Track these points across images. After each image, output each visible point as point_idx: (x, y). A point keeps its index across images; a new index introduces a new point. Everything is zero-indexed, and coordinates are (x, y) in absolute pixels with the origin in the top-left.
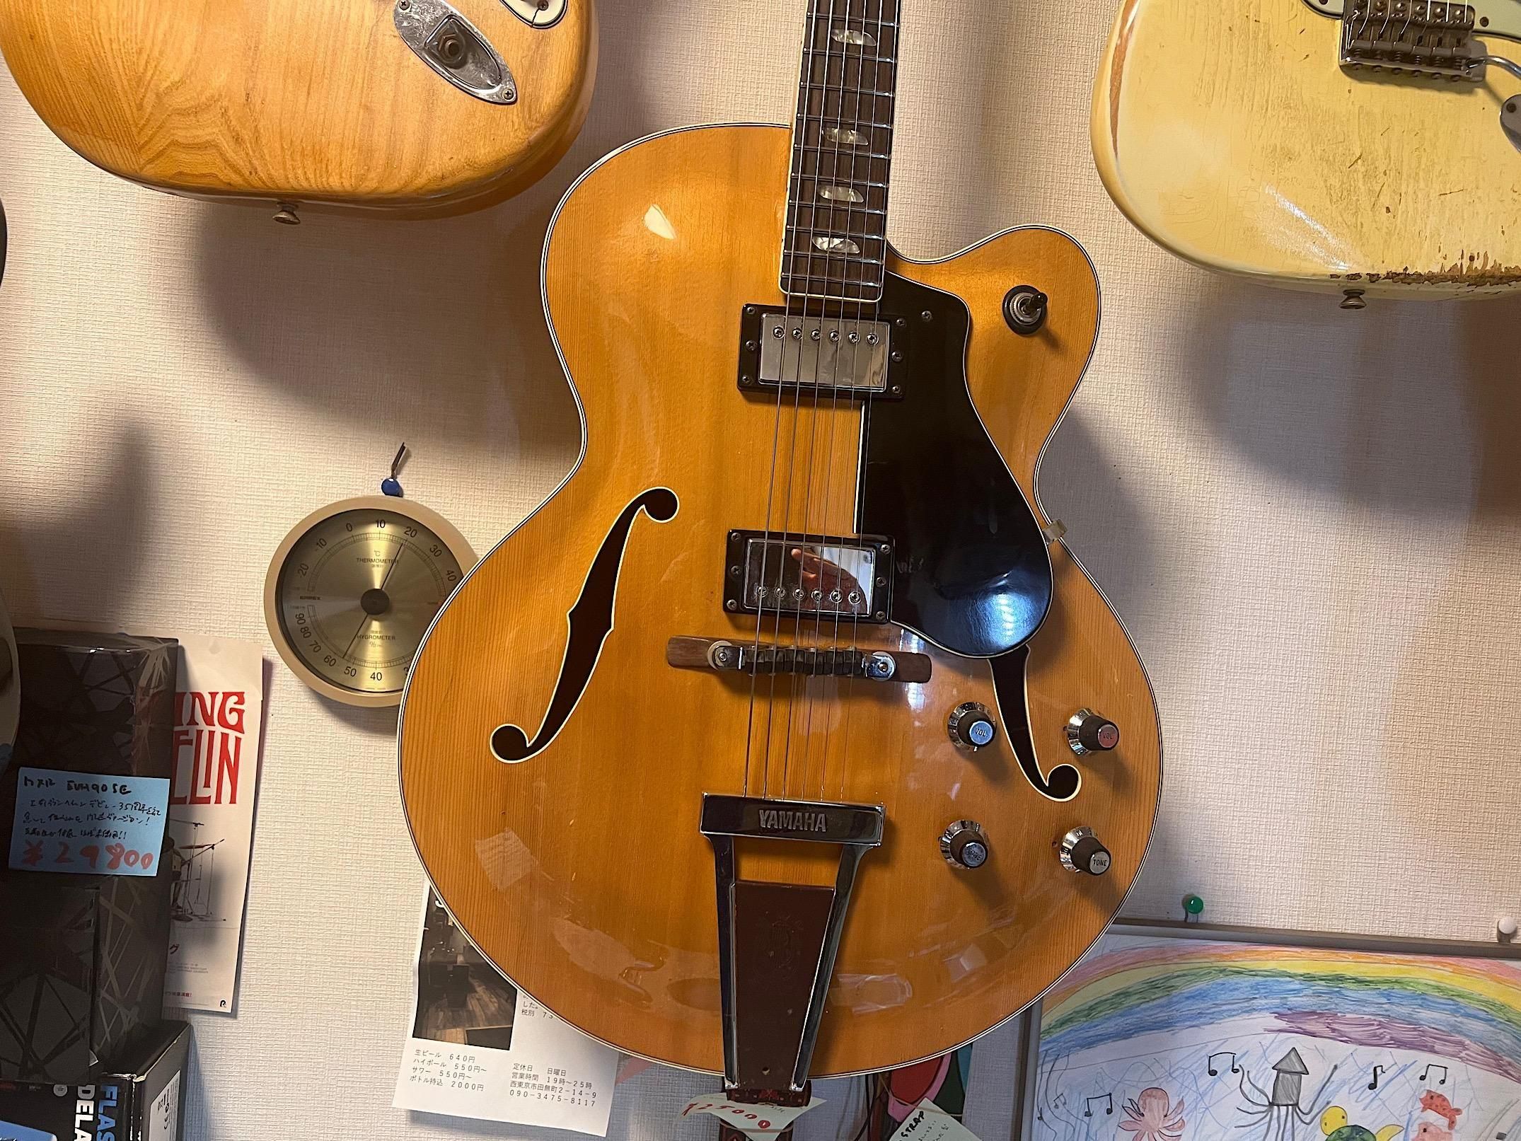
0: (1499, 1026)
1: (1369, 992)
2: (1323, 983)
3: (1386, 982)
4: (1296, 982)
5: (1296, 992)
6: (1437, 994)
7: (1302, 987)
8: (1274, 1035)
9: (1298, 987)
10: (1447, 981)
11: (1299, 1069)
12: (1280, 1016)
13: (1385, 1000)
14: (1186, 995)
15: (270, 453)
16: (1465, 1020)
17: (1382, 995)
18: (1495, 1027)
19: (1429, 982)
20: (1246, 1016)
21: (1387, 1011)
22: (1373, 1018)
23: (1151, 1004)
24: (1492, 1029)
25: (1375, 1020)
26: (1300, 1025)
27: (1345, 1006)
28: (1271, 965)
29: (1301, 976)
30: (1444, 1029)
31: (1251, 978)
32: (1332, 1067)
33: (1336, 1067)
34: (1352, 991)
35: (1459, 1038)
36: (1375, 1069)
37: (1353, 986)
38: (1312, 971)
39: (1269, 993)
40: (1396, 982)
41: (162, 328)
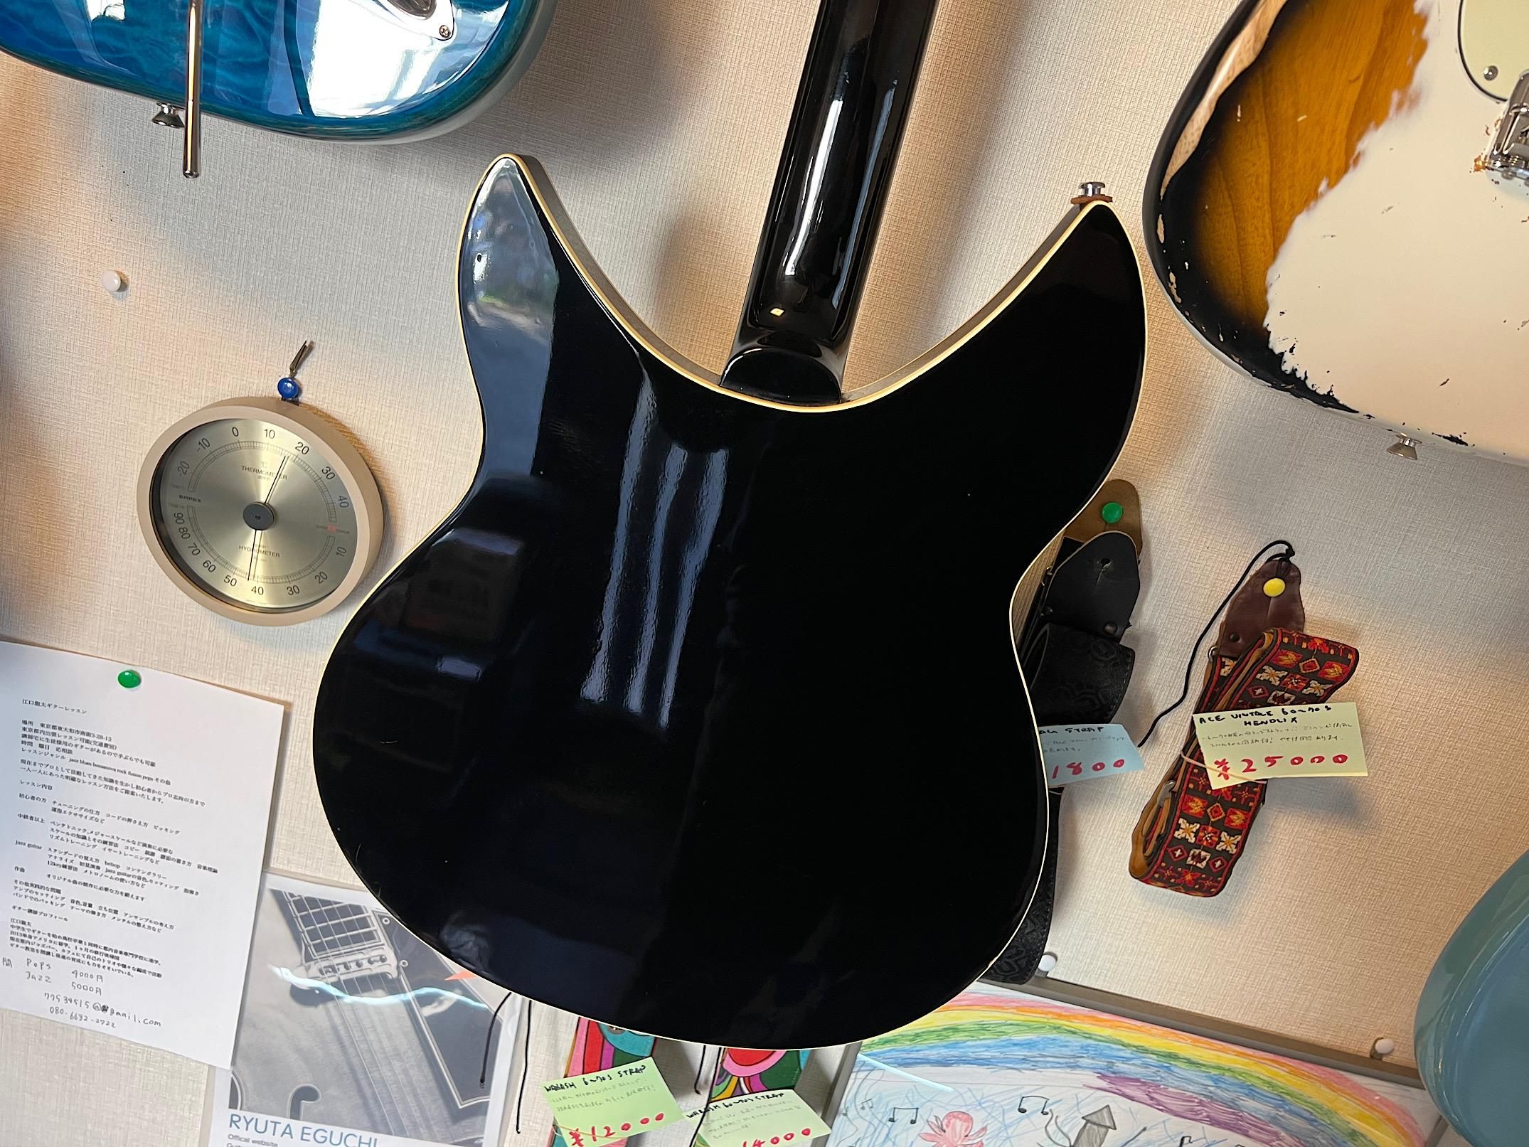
0: (1320, 1127)
1: (1198, 1073)
2: (1155, 1057)
3: (1219, 1068)
4: (1130, 1051)
5: (1126, 1060)
6: (1266, 1088)
7: (1133, 1056)
8: (1092, 1091)
9: (1128, 1055)
10: (1280, 1079)
11: (1108, 1124)
12: (1103, 1077)
13: (1212, 1084)
14: (1015, 1042)
16: (1287, 1116)
17: (1211, 1078)
18: (1315, 1127)
19: (1262, 1077)
20: (1069, 1070)
21: (1210, 1092)
22: (1195, 1096)
23: (978, 1042)
24: (1310, 1127)
25: (1196, 1098)
26: (1119, 1088)
27: (1171, 1080)
28: (1106, 1032)
29: (1134, 1047)
30: (1263, 1118)
31: (1084, 1039)
32: (1142, 1128)
33: (1144, 1129)
34: (1181, 1069)
35: (1274, 1128)
36: (1183, 1139)
37: (1183, 1066)
38: (1146, 1045)
39: (1099, 1054)
40: (1229, 1070)
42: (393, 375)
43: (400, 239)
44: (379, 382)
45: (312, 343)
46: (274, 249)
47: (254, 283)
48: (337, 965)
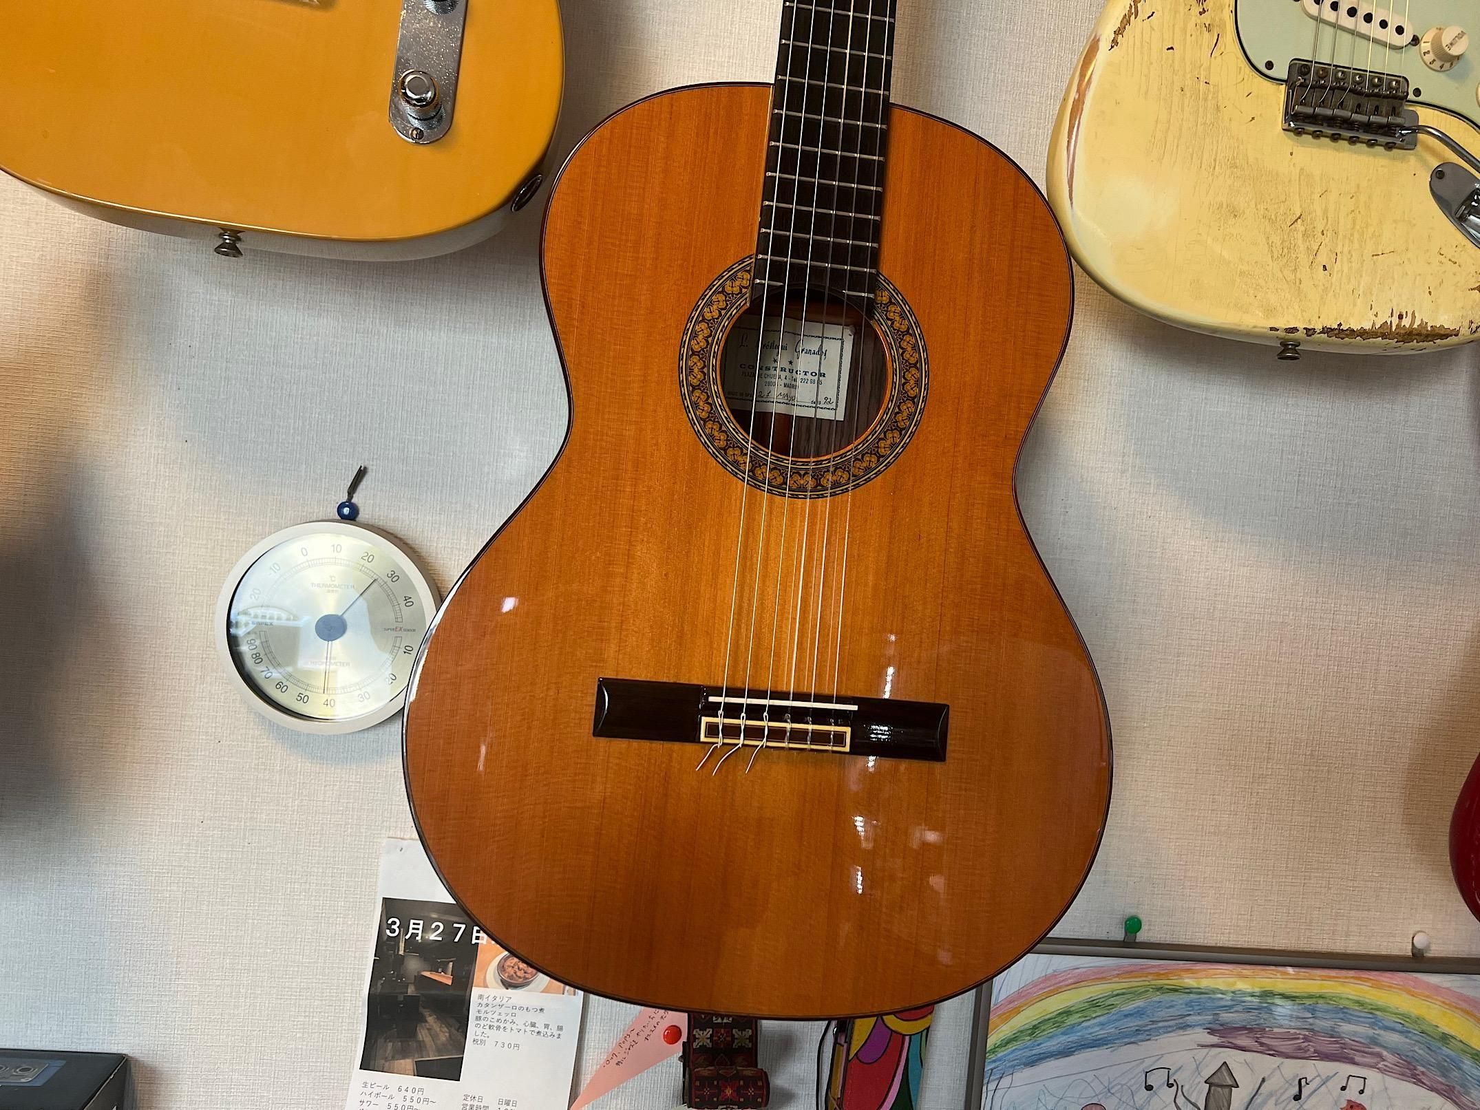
3: (1309, 996)
20: (1177, 1033)
26: (1227, 1040)
42: (441, 485)
43: (437, 366)
44: (429, 493)
45: (365, 468)
46: (327, 394)
47: (310, 425)
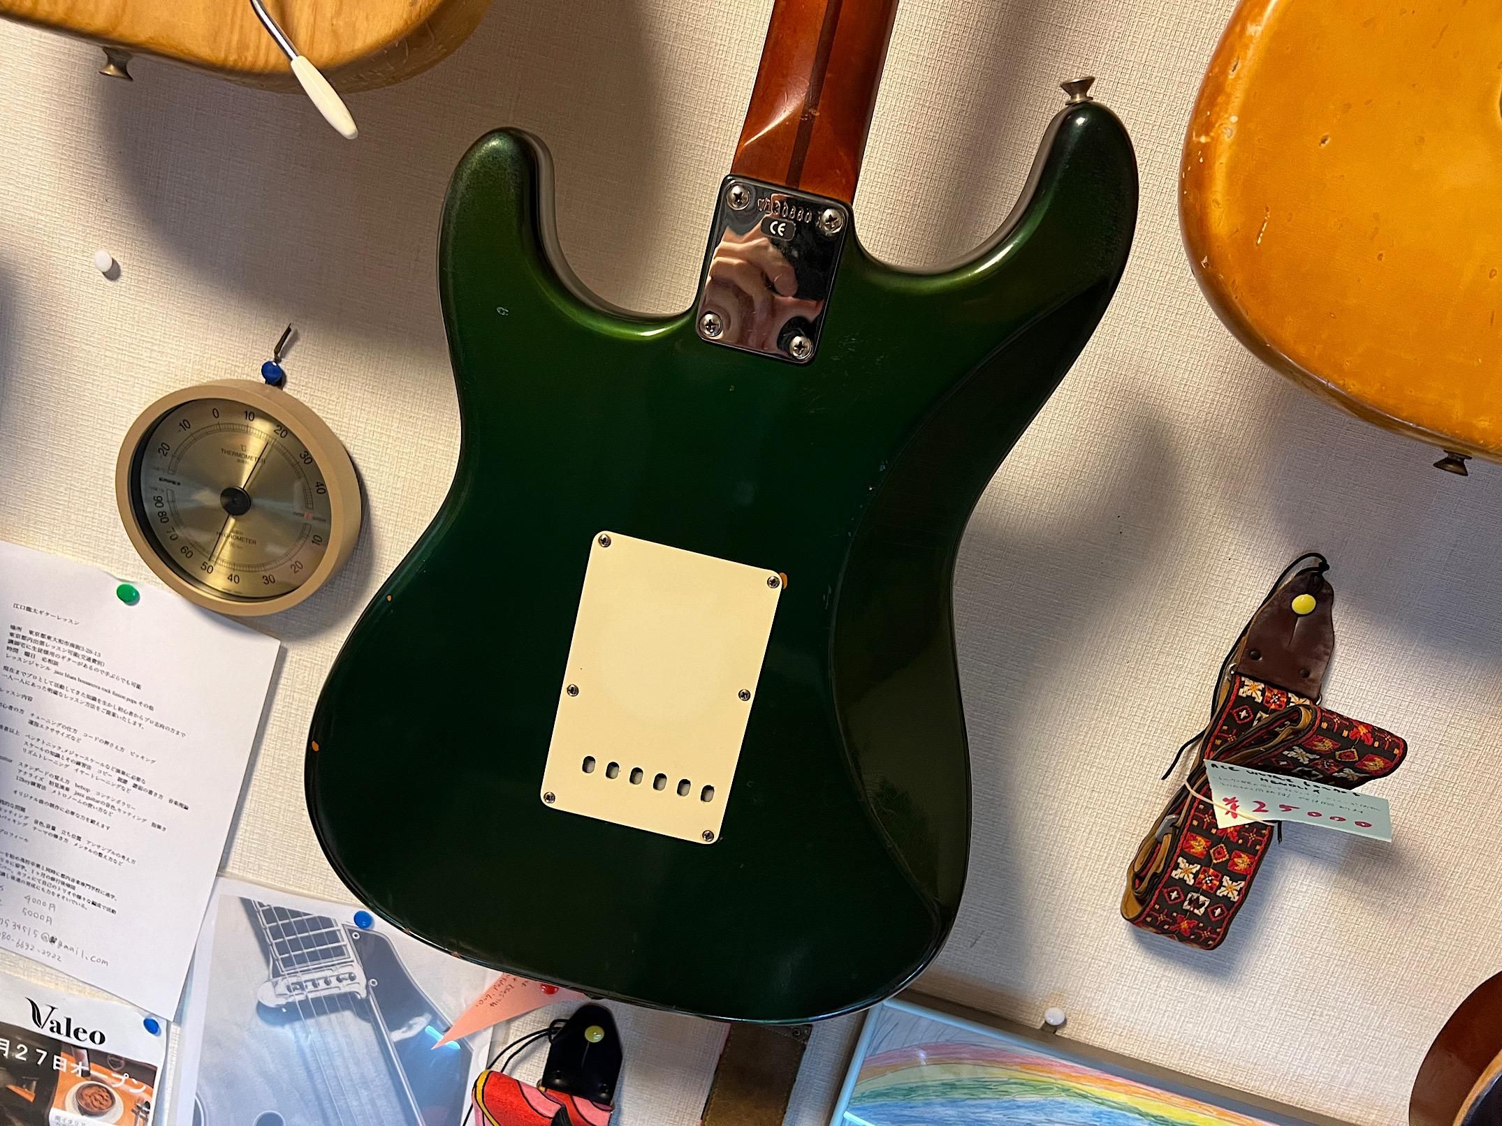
4: (1147, 1122)
14: (1022, 1104)
15: (146, 306)
23: (980, 1102)
28: (1122, 1098)
29: (1153, 1116)
31: (1097, 1105)
38: (1166, 1115)
39: (1112, 1123)
41: (40, 139)
48: (306, 981)
